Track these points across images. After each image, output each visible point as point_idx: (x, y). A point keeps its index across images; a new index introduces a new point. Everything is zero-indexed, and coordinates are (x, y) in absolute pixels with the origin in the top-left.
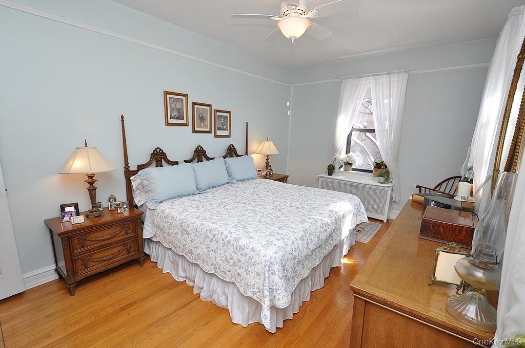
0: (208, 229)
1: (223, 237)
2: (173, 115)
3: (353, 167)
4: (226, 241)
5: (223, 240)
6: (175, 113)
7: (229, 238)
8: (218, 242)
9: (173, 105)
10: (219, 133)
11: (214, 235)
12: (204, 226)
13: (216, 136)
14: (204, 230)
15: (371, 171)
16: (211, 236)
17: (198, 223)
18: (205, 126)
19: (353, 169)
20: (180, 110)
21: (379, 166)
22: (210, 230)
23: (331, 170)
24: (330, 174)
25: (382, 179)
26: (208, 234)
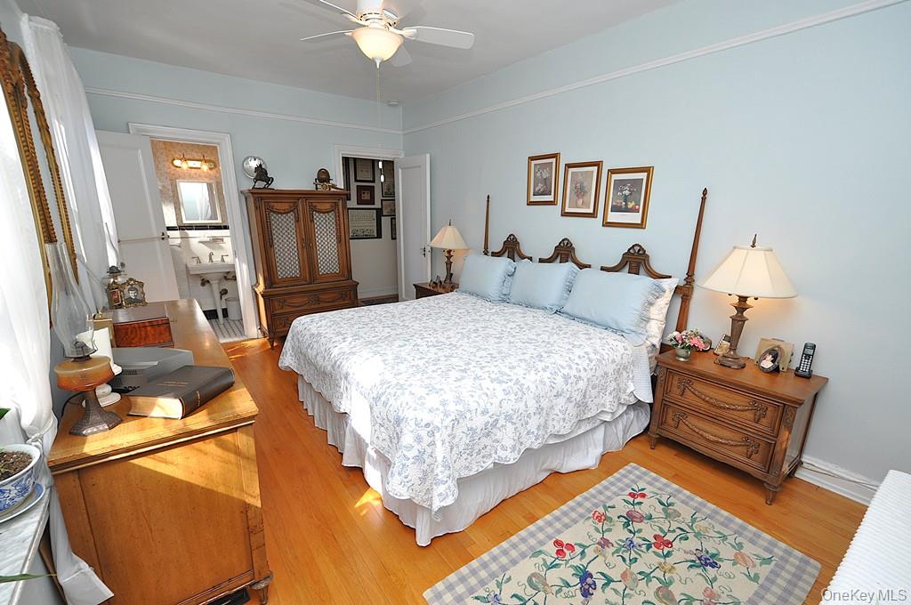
2: (537, 189)
6: (540, 187)
9: (538, 174)
10: (613, 217)
13: (607, 224)
18: (586, 205)
20: (546, 181)
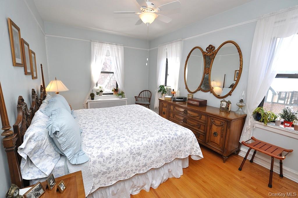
0: (155, 140)
1: (168, 138)
3: (103, 93)
4: (171, 139)
5: (169, 140)
7: (172, 137)
8: (165, 143)
11: (162, 141)
12: (151, 141)
14: (153, 143)
15: (112, 94)
16: (160, 143)
17: (145, 142)
19: (103, 94)
21: (116, 90)
22: (158, 141)
23: (92, 96)
24: (93, 99)
25: (121, 96)
26: (158, 143)
